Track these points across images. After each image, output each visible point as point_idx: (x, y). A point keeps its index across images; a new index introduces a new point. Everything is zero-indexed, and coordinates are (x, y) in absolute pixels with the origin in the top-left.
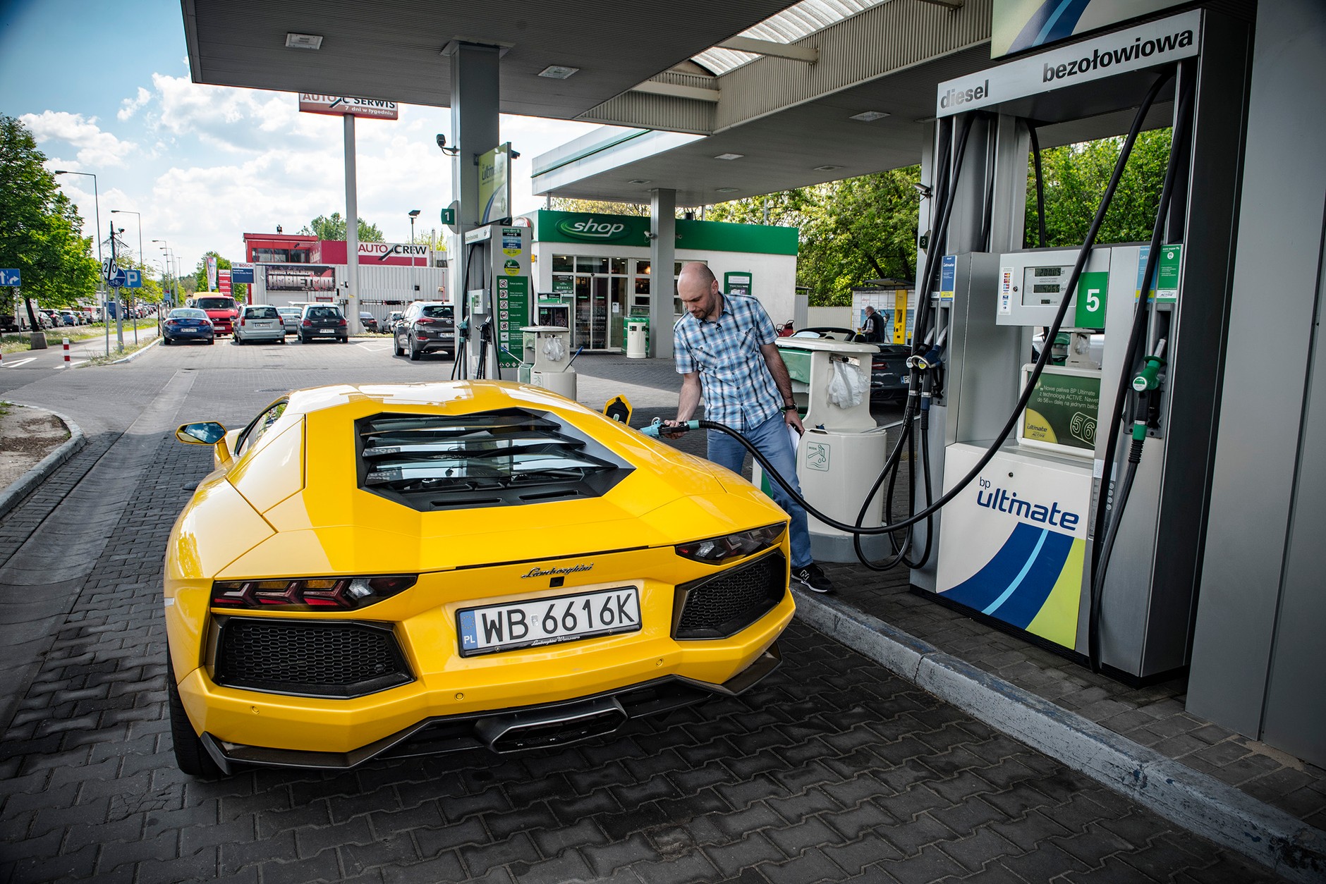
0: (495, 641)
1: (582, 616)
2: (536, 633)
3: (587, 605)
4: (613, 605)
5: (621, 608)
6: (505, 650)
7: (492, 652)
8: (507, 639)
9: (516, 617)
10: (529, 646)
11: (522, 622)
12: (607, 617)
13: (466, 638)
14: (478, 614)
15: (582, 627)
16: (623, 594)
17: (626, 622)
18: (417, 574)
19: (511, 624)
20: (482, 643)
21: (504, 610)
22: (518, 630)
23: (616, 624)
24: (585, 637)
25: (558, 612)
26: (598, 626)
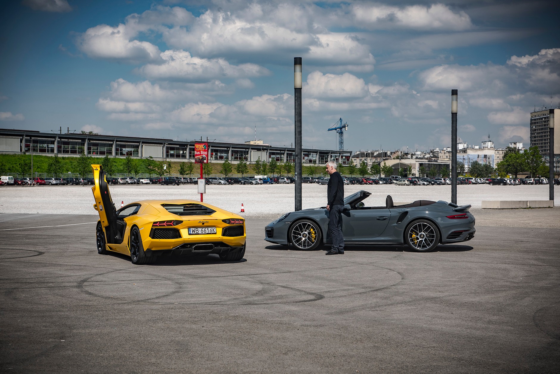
0: (194, 233)
1: (207, 230)
2: (200, 232)
5: (213, 230)
6: (195, 234)
7: (193, 234)
8: (195, 233)
10: (198, 234)
11: (198, 230)
12: (211, 231)
13: (189, 232)
14: (191, 229)
15: (207, 232)
16: (214, 228)
17: (214, 232)
18: (183, 221)
19: (196, 231)
20: (192, 233)
21: (195, 228)
22: (197, 232)
23: (212, 232)
24: (208, 234)
25: (203, 229)
26: (209, 232)
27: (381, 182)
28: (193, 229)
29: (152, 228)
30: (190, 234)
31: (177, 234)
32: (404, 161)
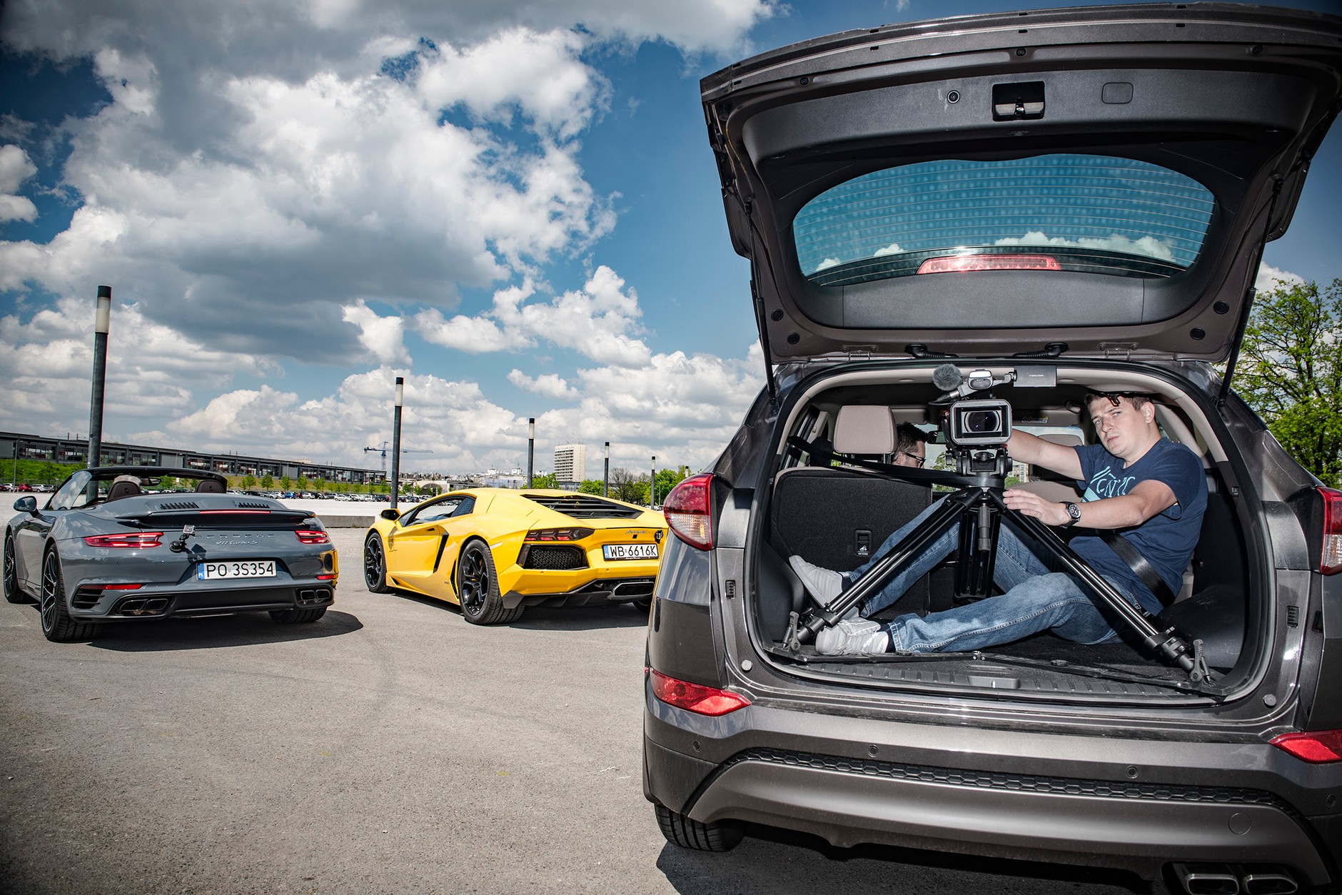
0: (614, 556)
1: (640, 551)
2: (627, 555)
3: (642, 548)
4: (649, 549)
5: (652, 550)
6: (618, 559)
7: (613, 560)
8: (618, 556)
9: (620, 549)
10: (624, 559)
11: (622, 551)
12: (648, 552)
13: (606, 554)
14: (609, 547)
15: (640, 555)
16: (652, 546)
17: (654, 555)
18: (594, 530)
19: (619, 551)
20: (611, 557)
21: (617, 546)
22: (621, 553)
23: (651, 555)
24: (642, 559)
25: (633, 549)
26: (645, 555)
27: (407, 500)
28: (613, 547)
29: (524, 545)
30: (607, 560)
31: (578, 559)
32: (436, 482)
